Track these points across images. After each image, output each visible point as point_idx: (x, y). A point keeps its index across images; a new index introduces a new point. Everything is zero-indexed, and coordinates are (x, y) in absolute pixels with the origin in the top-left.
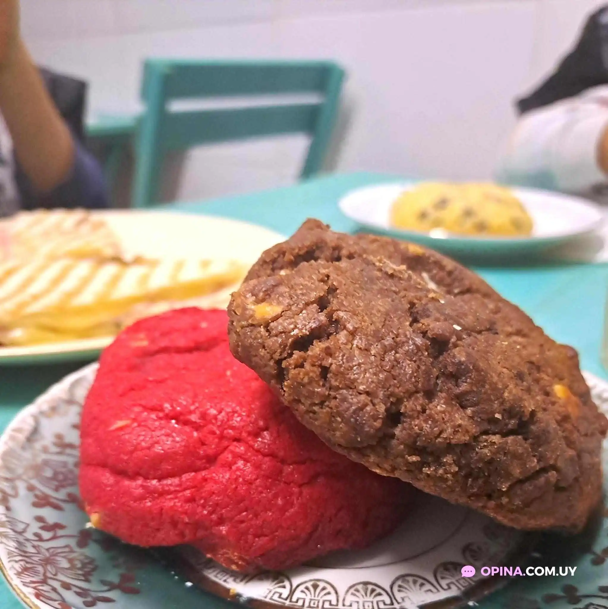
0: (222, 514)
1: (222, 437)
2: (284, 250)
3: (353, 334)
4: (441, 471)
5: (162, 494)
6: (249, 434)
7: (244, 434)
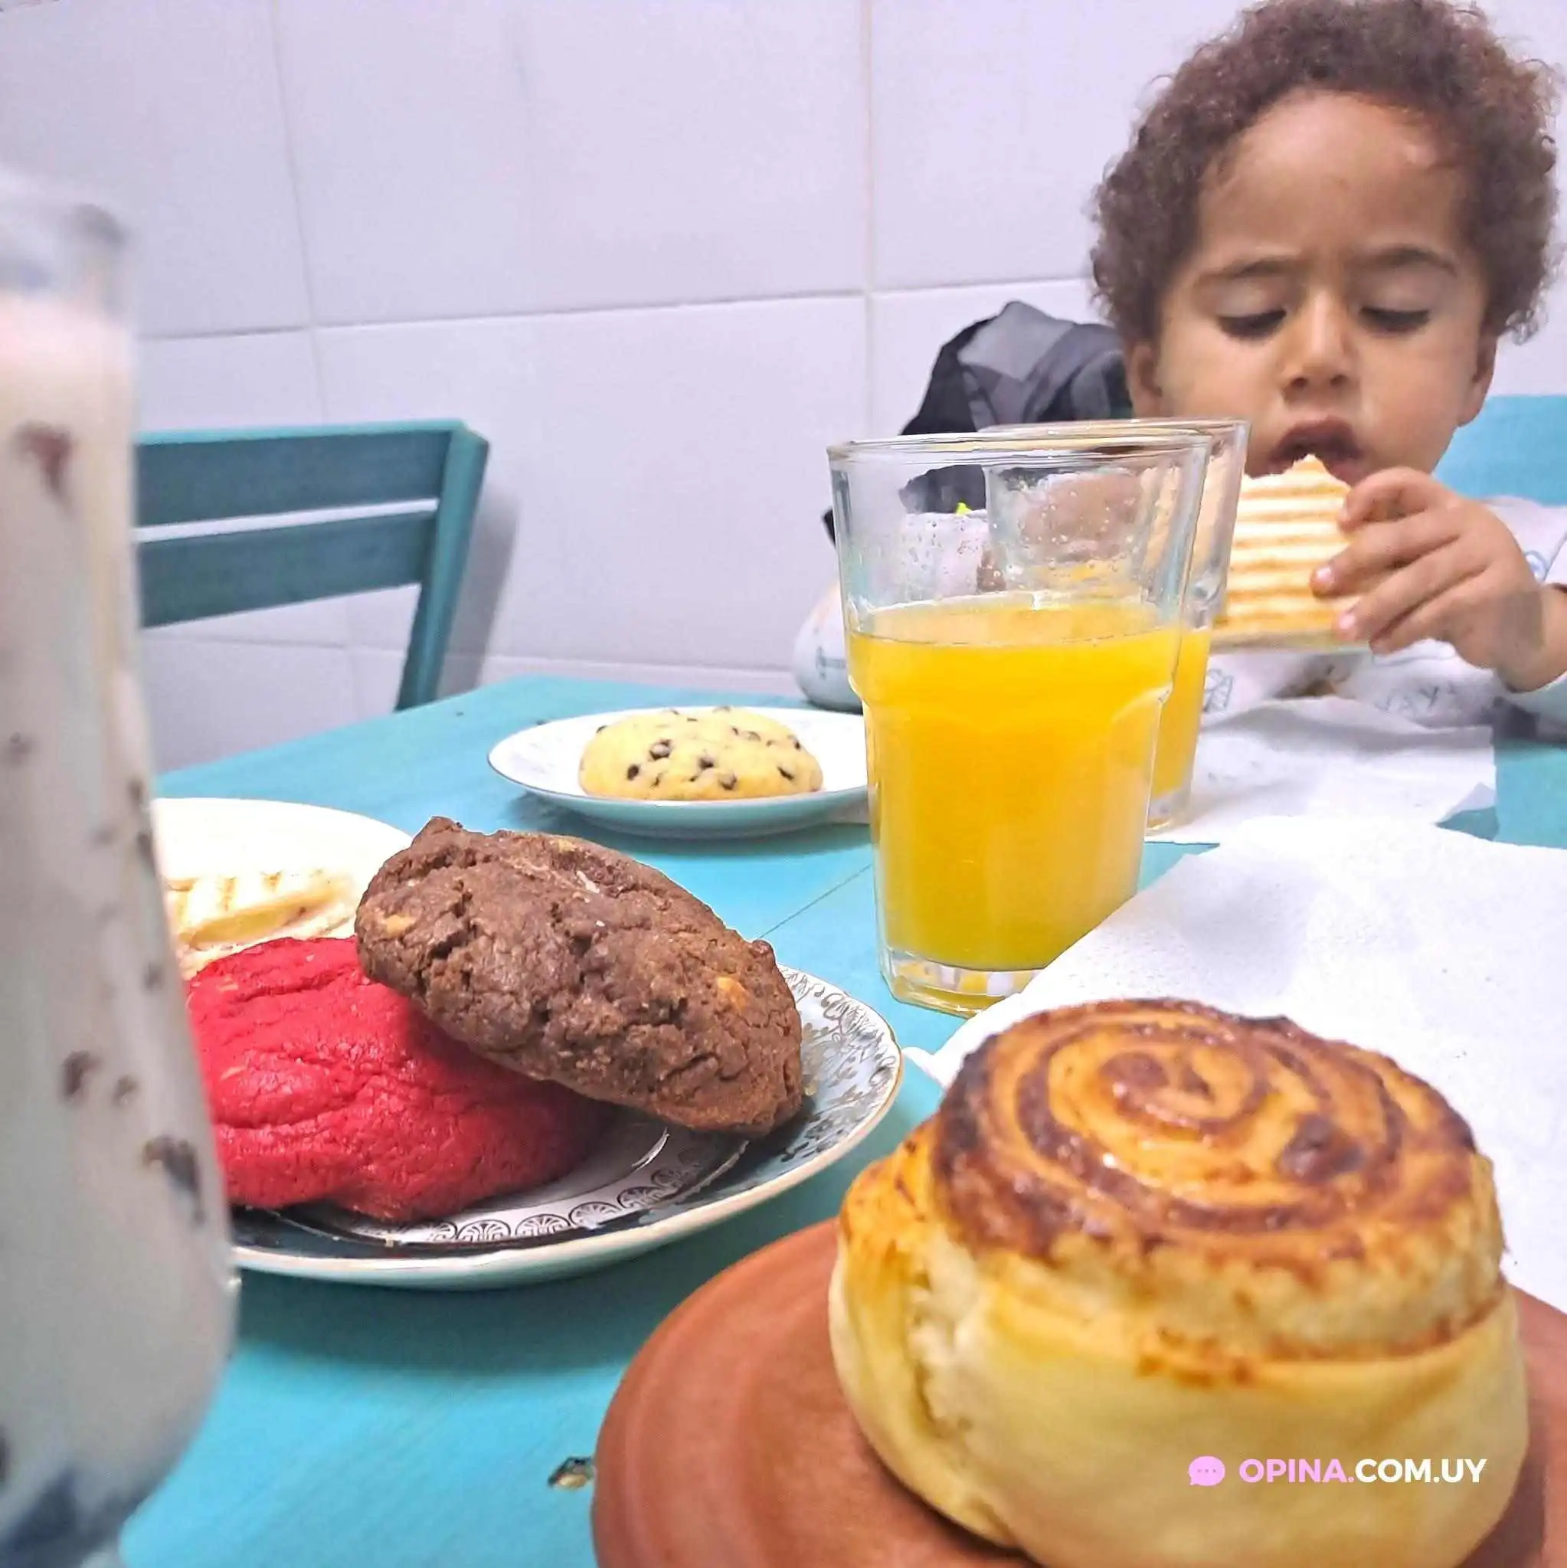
0: (368, 1153)
1: (358, 1073)
2: (410, 858)
3: (492, 938)
4: (593, 1063)
5: (297, 1138)
6: (391, 1065)
7: (385, 1066)
